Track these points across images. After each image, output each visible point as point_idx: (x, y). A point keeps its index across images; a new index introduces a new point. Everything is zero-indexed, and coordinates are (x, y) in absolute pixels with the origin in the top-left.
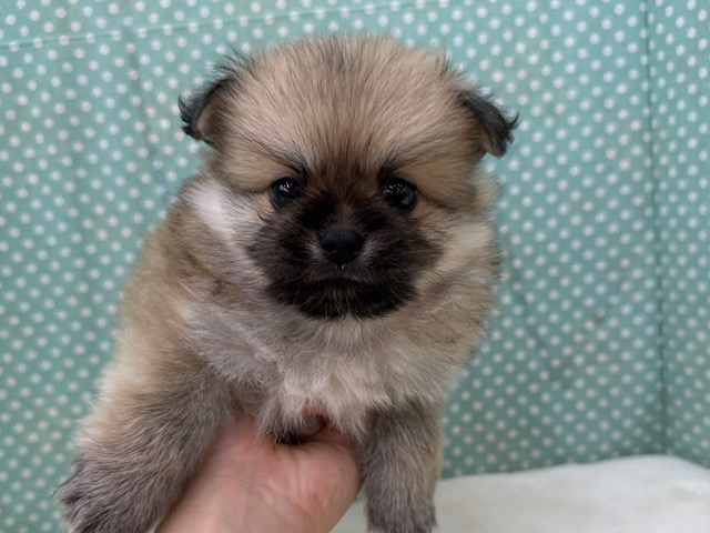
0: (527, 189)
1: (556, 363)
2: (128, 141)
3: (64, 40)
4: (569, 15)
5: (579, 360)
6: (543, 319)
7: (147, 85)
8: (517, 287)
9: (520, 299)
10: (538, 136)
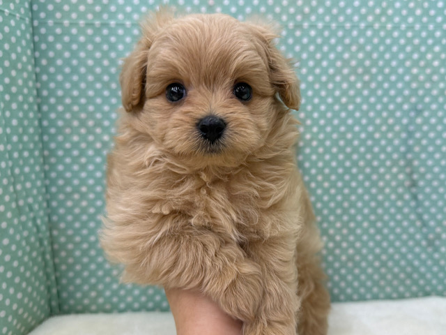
0: (425, 135)
1: (431, 236)
6: (427, 210)
8: (414, 190)
9: (415, 197)
10: (434, 107)
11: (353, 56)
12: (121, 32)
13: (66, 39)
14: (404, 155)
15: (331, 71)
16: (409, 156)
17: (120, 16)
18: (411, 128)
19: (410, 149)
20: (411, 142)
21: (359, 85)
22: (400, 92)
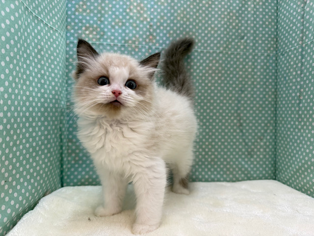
1: (249, 150)
3: (133, 46)
4: (259, 61)
5: (255, 150)
6: (247, 137)
8: (241, 128)
9: (241, 131)
10: (249, 89)
11: (213, 65)
14: (236, 111)
15: (204, 71)
16: (239, 112)
17: (109, 41)
18: (240, 99)
19: (239, 108)
20: (239, 105)
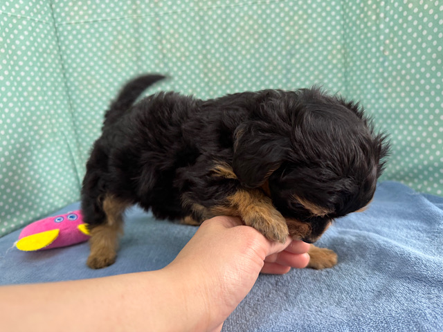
2: (156, 52)
3: (135, 16)
4: (314, 6)
7: (163, 32)
10: (302, 51)
11: (246, 23)
12: (105, 25)
13: (74, 32)
15: (234, 35)
17: (104, 15)
19: (289, 81)
21: (252, 42)
22: (279, 44)
